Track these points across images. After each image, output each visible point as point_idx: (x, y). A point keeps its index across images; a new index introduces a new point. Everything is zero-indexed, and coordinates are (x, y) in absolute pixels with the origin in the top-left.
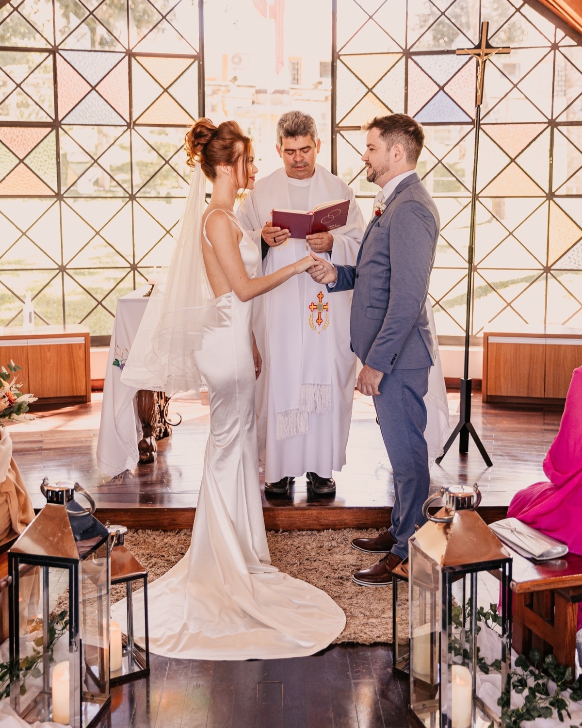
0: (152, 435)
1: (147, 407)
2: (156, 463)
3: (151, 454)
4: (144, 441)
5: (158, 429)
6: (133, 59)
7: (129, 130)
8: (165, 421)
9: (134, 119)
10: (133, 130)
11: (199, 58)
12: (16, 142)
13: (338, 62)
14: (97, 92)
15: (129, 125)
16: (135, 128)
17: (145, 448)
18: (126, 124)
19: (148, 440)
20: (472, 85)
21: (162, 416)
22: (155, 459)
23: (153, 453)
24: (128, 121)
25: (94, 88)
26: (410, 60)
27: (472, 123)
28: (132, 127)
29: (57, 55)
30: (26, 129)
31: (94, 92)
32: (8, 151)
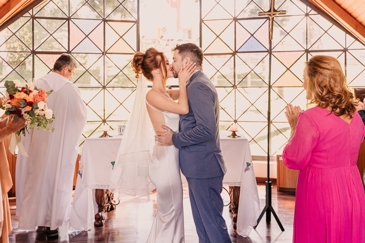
0: (103, 211)
1: (100, 196)
2: (104, 227)
3: (101, 222)
4: (98, 214)
5: (107, 207)
6: (106, 23)
7: (103, 56)
8: (111, 203)
9: (106, 51)
10: (105, 56)
11: (137, 22)
12: (49, 61)
13: (203, 23)
14: (88, 38)
15: (103, 53)
16: (106, 55)
17: (98, 218)
18: (102, 53)
19: (100, 214)
20: (267, 33)
21: (109, 200)
22: (103, 224)
23: (103, 221)
24: (103, 51)
25: (87, 36)
26: (237, 22)
27: (267, 51)
28: (105, 54)
29: (70, 21)
30: (54, 55)
31: (87, 38)
32: (45, 65)
